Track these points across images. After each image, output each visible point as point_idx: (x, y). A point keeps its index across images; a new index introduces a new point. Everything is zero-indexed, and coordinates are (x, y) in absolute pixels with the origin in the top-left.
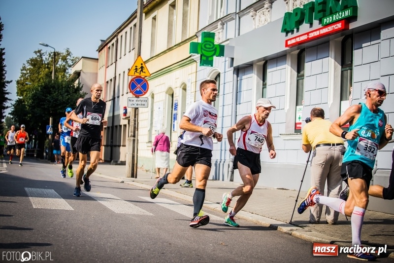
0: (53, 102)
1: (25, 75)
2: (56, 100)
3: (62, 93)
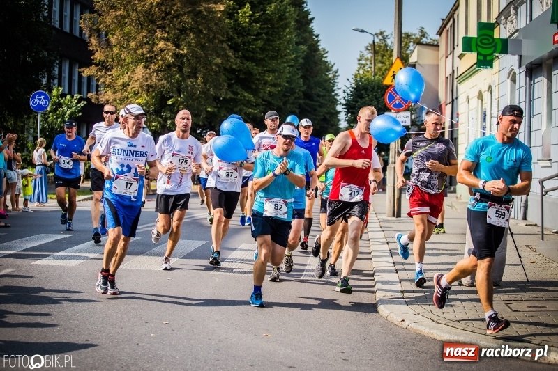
1: (364, 67)
3: (378, 96)
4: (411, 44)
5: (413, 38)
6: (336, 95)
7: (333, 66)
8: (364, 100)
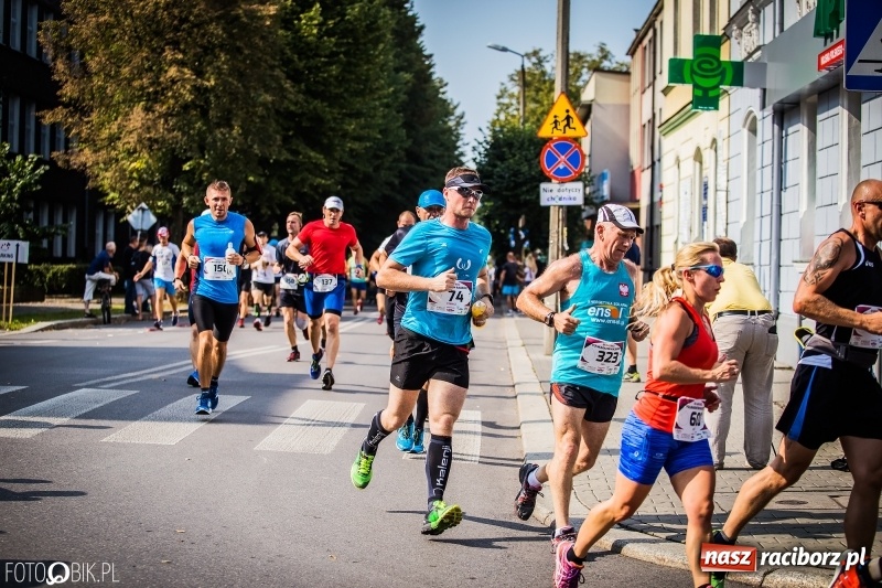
0: (509, 177)
1: (508, 108)
2: (516, 174)
4: (585, 70)
5: (587, 62)
6: (462, 154)
7: (455, 107)
8: (506, 163)
